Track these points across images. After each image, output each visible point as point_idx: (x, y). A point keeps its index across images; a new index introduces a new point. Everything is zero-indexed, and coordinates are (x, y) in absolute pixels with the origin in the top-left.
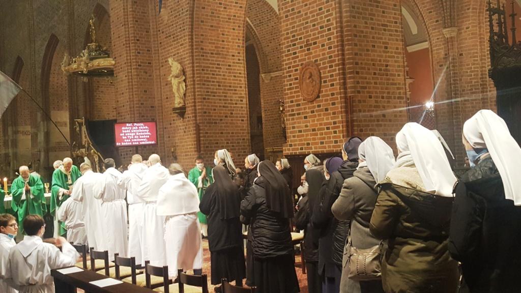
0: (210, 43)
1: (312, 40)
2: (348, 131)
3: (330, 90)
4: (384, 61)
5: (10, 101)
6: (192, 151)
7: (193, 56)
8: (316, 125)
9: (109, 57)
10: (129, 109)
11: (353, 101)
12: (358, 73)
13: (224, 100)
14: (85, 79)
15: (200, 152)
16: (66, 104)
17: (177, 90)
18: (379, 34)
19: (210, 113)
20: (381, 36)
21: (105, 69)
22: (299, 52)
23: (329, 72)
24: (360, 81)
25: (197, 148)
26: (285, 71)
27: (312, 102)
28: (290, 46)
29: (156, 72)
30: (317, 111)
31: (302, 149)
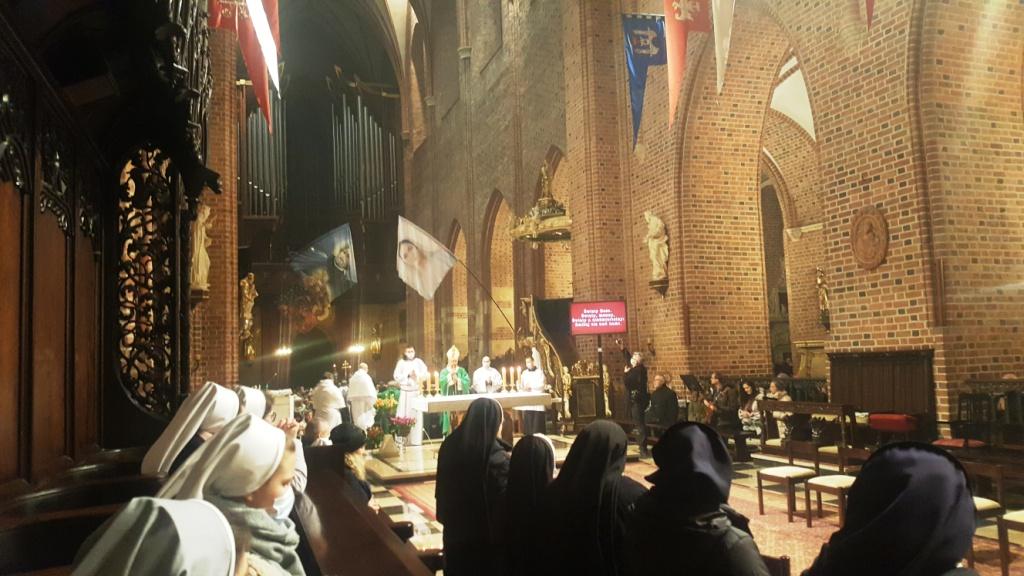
0: (705, 187)
1: (872, 173)
2: (936, 316)
3: (904, 250)
4: (998, 203)
5: (444, 275)
6: (677, 344)
7: (680, 207)
8: (881, 306)
9: (564, 214)
10: (589, 284)
11: (946, 268)
12: (951, 222)
13: (726, 269)
14: (535, 246)
15: (690, 343)
16: (510, 278)
17: (656, 256)
18: (987, 160)
19: (704, 288)
20: (991, 163)
21: (559, 230)
22: (850, 193)
23: (902, 222)
24: (956, 234)
25: (685, 338)
26: (827, 223)
27: (873, 269)
28: (835, 184)
29: (627, 233)
30: (882, 284)
31: (856, 344)
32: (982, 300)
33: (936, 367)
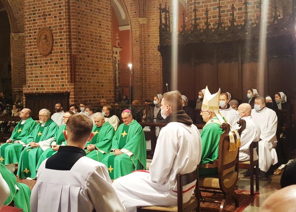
1: (48, 12)
2: (71, 78)
3: (59, 49)
4: (98, 33)
8: (49, 73)
12: (80, 39)
18: (95, 14)
20: (97, 16)
22: (37, 20)
23: (59, 36)
24: (81, 44)
26: (27, 32)
27: (46, 56)
28: (31, 14)
30: (50, 63)
31: (37, 89)
32: (90, 73)
33: (70, 100)
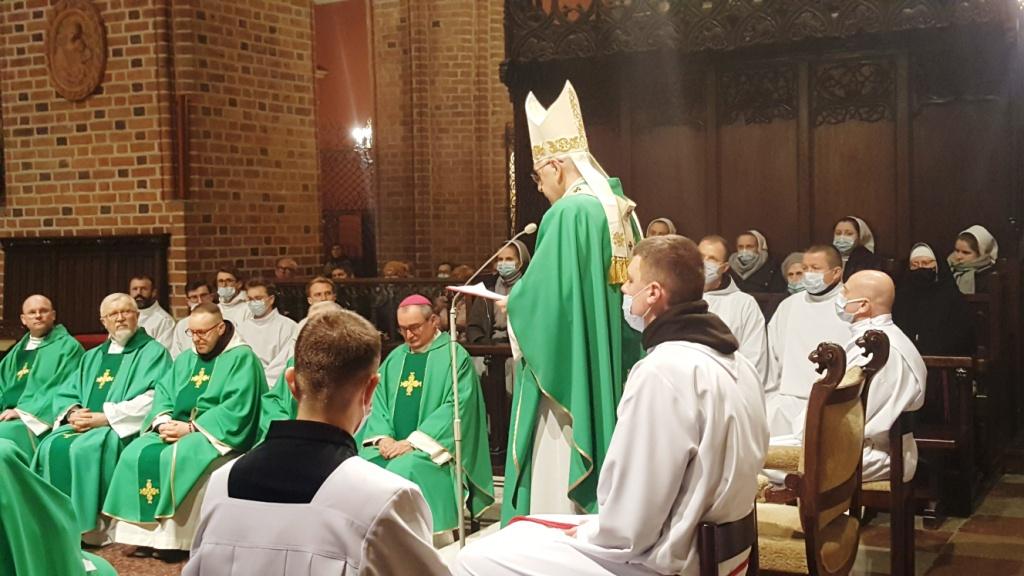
2: (174, 183)
3: (131, 76)
4: (267, 17)
8: (91, 163)
11: (192, 110)
12: (202, 39)
23: (129, 28)
24: (208, 59)
27: (80, 102)
30: (94, 127)
31: (48, 223)
32: (241, 162)
33: (172, 262)
